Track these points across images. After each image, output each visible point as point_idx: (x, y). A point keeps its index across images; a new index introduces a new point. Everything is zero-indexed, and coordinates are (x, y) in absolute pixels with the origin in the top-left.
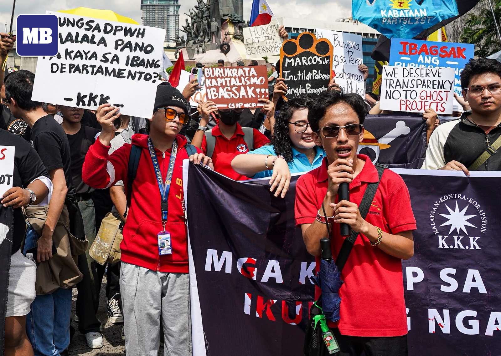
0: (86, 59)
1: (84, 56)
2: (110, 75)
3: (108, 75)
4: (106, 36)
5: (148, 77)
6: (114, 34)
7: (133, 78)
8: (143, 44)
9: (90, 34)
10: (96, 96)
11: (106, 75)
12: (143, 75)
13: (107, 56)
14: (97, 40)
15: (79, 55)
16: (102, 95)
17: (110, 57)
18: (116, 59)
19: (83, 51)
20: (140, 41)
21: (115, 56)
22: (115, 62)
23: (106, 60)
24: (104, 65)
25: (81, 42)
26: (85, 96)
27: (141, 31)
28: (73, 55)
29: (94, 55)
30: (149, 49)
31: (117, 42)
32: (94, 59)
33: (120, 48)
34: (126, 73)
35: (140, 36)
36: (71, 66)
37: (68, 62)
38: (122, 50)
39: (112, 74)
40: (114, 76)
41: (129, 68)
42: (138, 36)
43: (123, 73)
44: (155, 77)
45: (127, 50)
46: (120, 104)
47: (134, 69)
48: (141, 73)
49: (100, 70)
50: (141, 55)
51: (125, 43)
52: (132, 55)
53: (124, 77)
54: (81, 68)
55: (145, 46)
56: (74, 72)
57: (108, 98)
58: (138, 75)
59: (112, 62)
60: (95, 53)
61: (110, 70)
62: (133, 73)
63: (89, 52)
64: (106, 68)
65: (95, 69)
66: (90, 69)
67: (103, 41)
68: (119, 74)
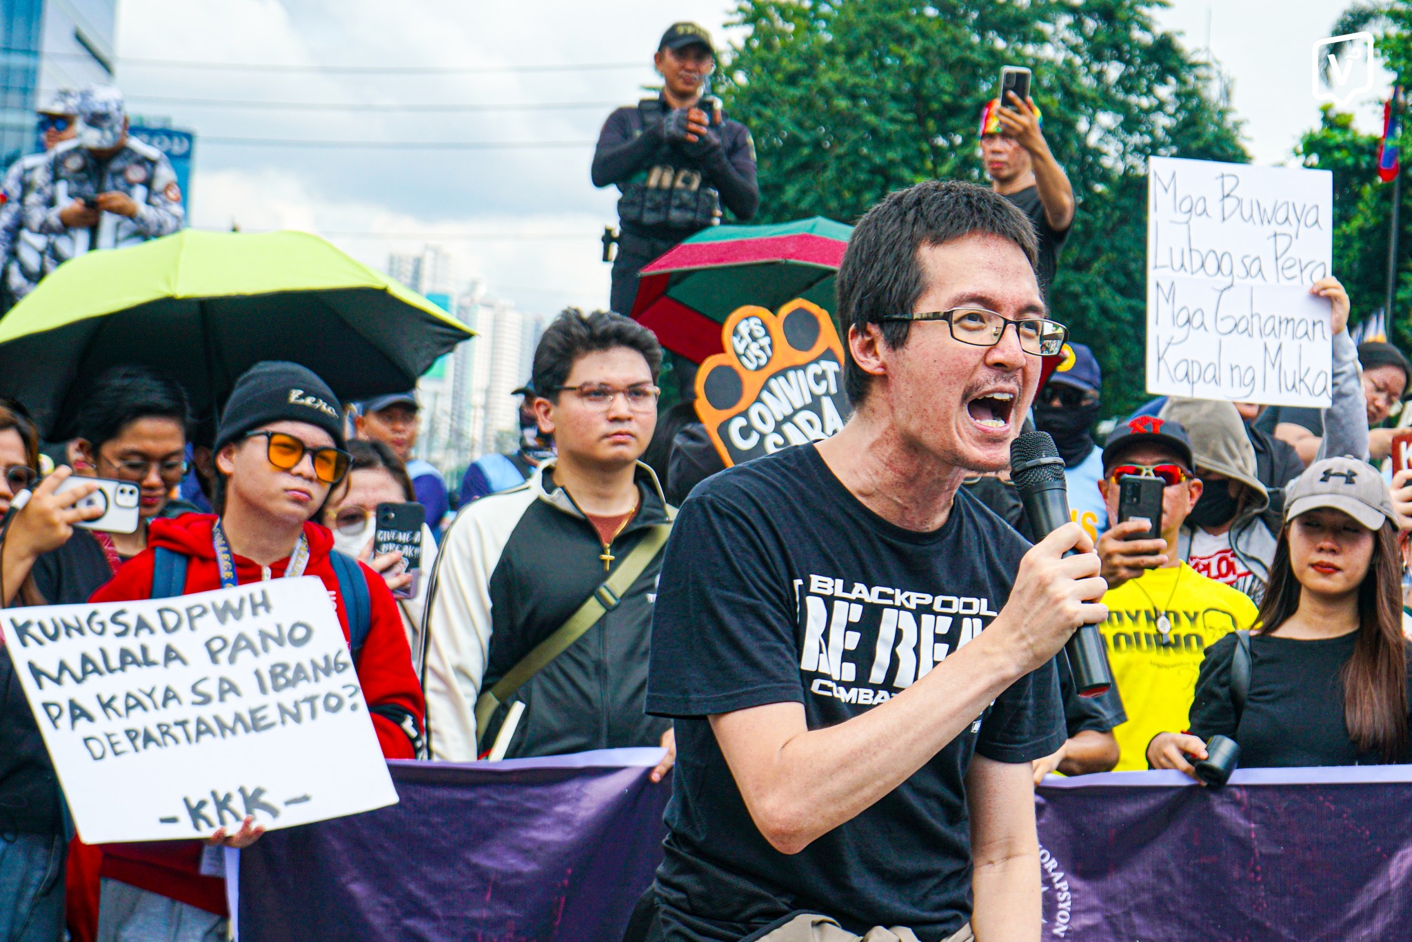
0: (156, 707)
1: (147, 701)
2: (233, 731)
3: (228, 733)
4: (176, 640)
5: (333, 702)
6: (192, 628)
7: (297, 718)
8: (279, 627)
9: (132, 643)
10: (228, 797)
11: (223, 735)
12: (319, 704)
13: (201, 688)
14: (157, 654)
15: (134, 703)
16: (242, 790)
17: (211, 688)
18: (228, 688)
19: (140, 690)
20: (266, 622)
21: (222, 680)
22: (230, 697)
23: (207, 699)
24: (207, 713)
25: (122, 668)
26: (202, 804)
27: (259, 599)
28: (119, 704)
29: (169, 695)
30: (300, 633)
31: (208, 644)
32: (172, 704)
33: (223, 657)
34: (273, 714)
35: (261, 610)
36: (131, 735)
37: (118, 726)
38: (232, 659)
39: (240, 727)
40: (247, 730)
41: (273, 698)
42: (255, 613)
43: (263, 718)
44: (351, 696)
45: (245, 656)
46: (299, 794)
47: (288, 697)
48: (311, 700)
49: (203, 729)
50: (289, 655)
51: (231, 641)
52: (264, 663)
53: (271, 725)
54: (156, 733)
55: (286, 631)
56: (145, 746)
57: (259, 792)
58: (305, 709)
59: (222, 699)
60: (168, 690)
61: (229, 721)
62: (290, 706)
63: (153, 689)
64: (217, 719)
65: (192, 728)
66: (177, 731)
67: (171, 654)
68: (256, 723)
